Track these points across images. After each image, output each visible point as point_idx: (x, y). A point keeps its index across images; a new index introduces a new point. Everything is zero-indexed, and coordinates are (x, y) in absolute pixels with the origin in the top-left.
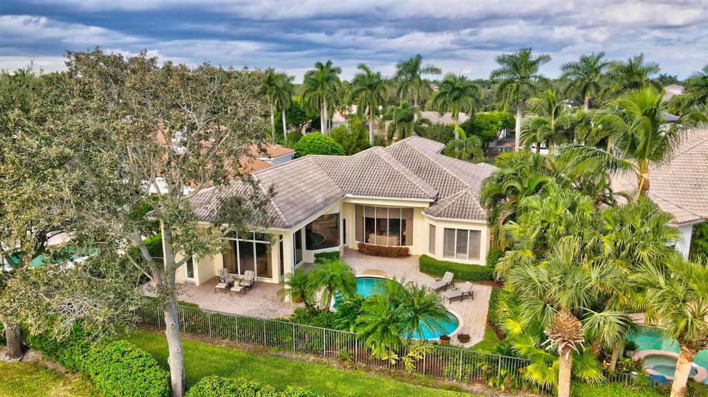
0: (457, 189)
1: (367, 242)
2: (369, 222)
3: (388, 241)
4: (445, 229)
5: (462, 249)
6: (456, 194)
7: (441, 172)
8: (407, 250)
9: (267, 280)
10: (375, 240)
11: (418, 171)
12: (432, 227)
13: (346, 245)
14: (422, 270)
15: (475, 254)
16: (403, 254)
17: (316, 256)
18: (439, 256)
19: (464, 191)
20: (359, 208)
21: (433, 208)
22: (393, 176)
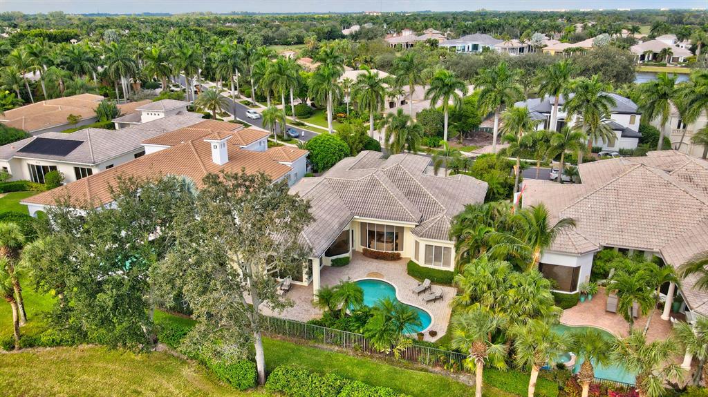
0: (436, 212)
1: (369, 247)
2: (371, 234)
3: (385, 248)
4: (426, 245)
5: (437, 258)
6: (435, 217)
7: (425, 196)
8: (399, 254)
9: (298, 283)
10: (376, 247)
11: (408, 194)
12: (417, 243)
13: (354, 248)
14: (409, 274)
15: (447, 263)
16: (396, 258)
17: (332, 261)
18: (421, 263)
19: (441, 215)
20: (363, 225)
21: (417, 229)
22: (389, 201)
